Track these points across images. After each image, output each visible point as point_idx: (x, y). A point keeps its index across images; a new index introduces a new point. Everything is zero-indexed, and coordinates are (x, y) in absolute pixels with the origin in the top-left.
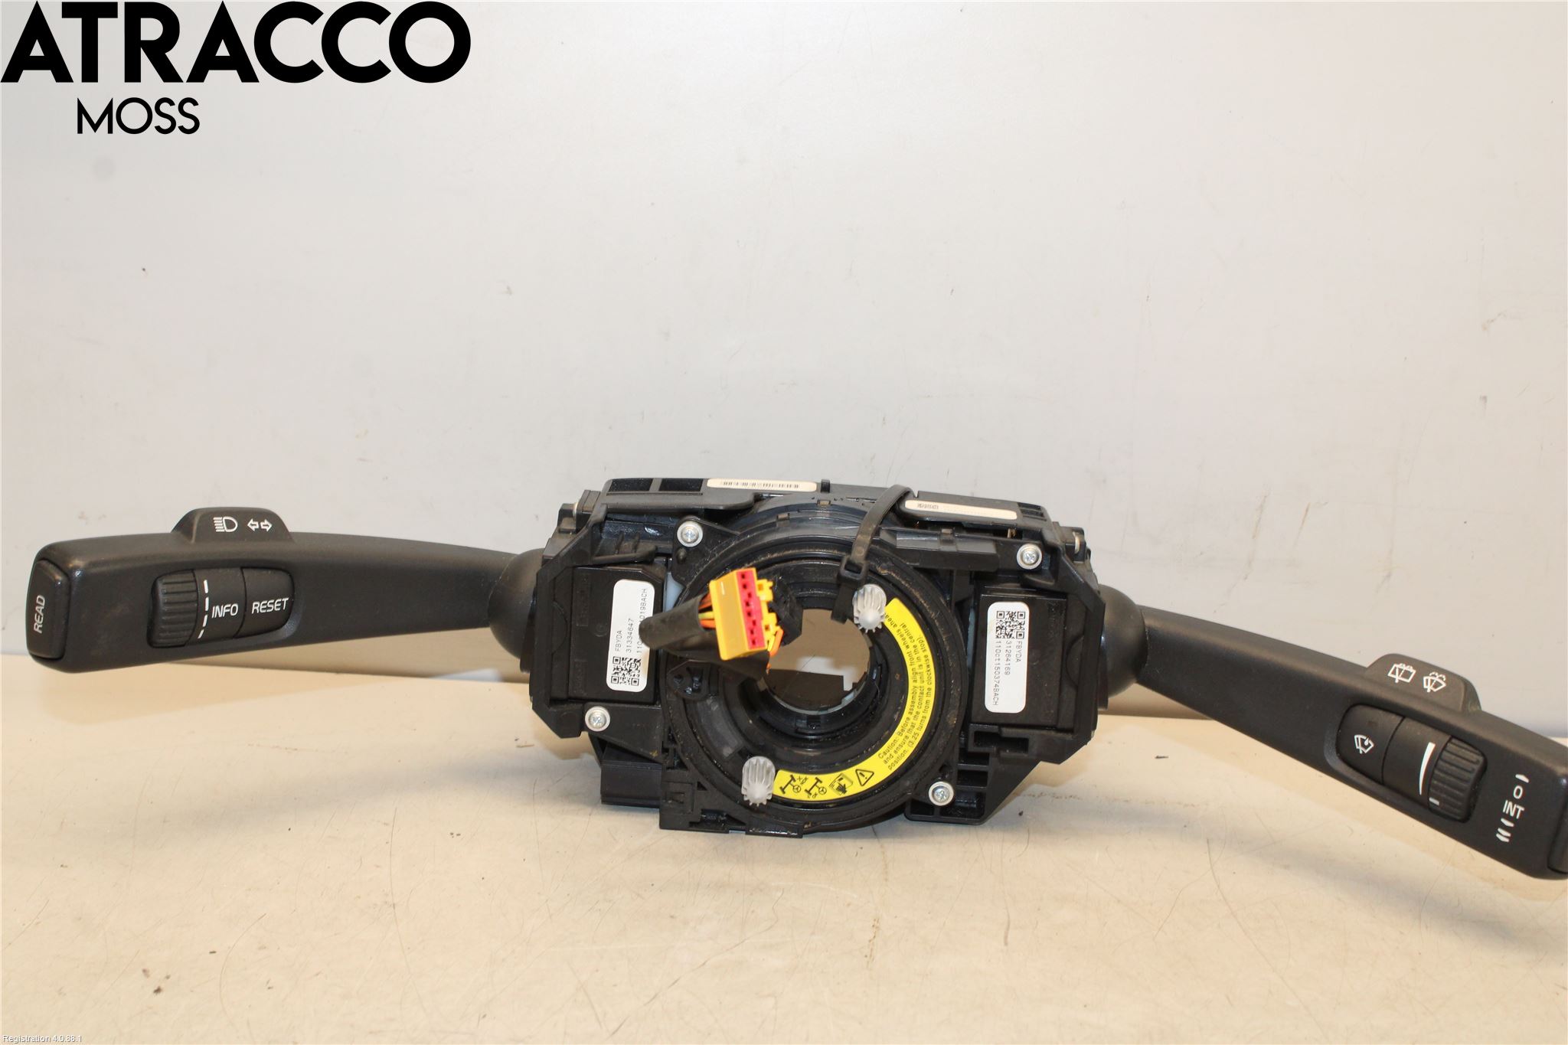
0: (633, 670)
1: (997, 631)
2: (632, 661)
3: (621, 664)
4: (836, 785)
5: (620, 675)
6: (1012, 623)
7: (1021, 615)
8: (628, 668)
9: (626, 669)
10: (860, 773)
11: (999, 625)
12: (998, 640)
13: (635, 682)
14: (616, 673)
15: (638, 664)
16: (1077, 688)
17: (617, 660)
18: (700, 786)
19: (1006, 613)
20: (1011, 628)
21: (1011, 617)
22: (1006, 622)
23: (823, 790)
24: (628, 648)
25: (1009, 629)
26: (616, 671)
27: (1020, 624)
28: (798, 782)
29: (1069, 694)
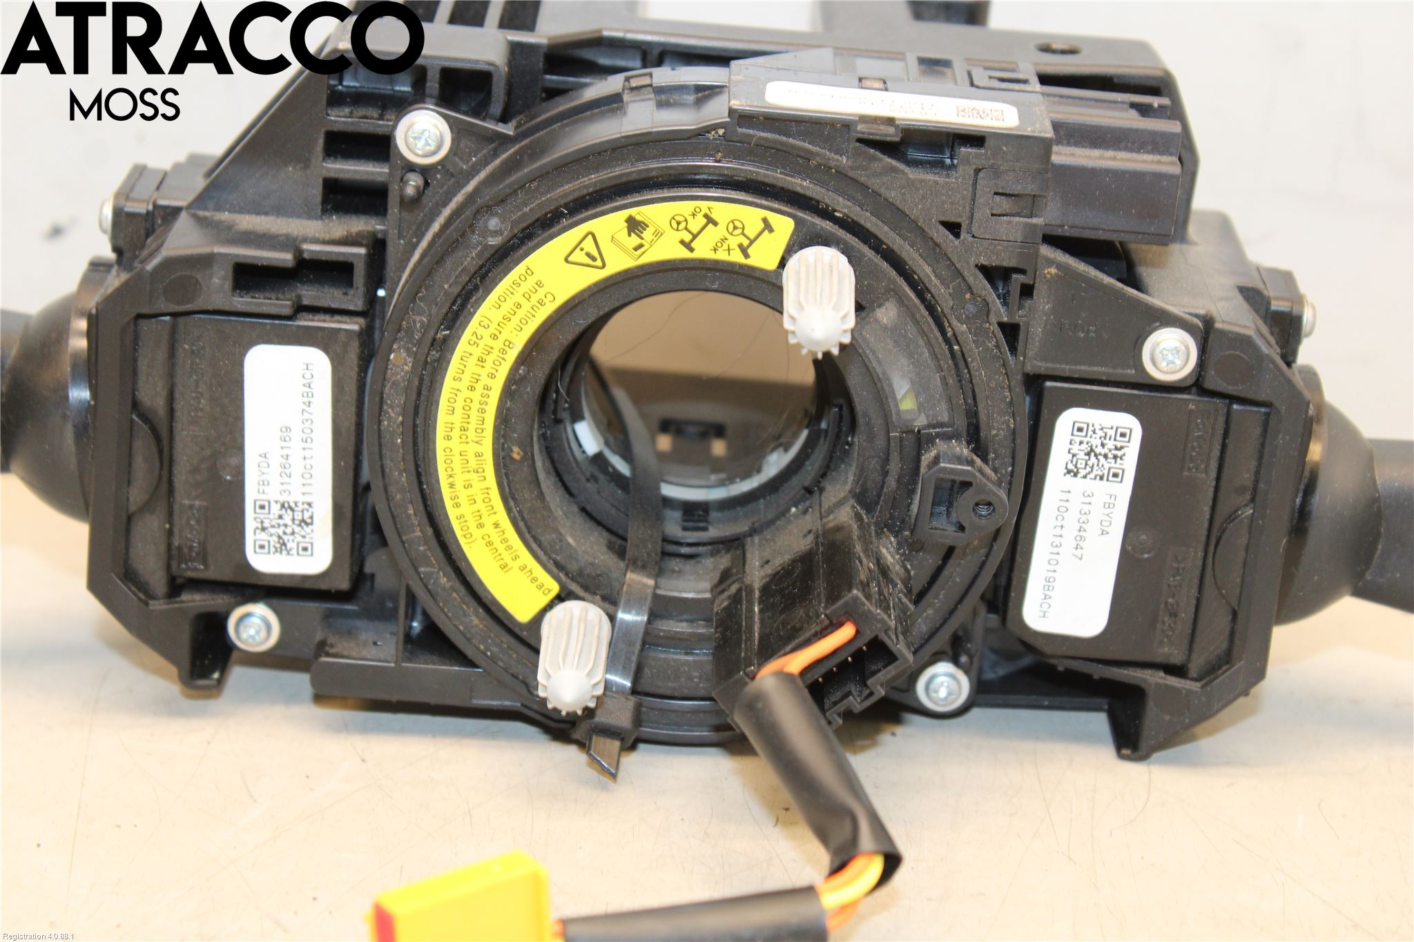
0: (1081, 455)
1: (311, 518)
2: (1082, 473)
3: (1107, 466)
4: (648, 234)
5: (1110, 444)
6: (280, 531)
7: (262, 547)
8: (1093, 459)
9: (1096, 455)
10: (595, 259)
11: (307, 529)
12: (308, 499)
13: (1080, 430)
14: (1122, 448)
15: (1071, 467)
16: (135, 405)
17: (1115, 475)
18: (953, 228)
19: (294, 552)
20: (281, 522)
21: (284, 544)
22: (293, 533)
23: (677, 223)
24: (1088, 500)
25: (287, 519)
26: (1119, 453)
27: (263, 529)
28: (734, 242)
29: (152, 394)
